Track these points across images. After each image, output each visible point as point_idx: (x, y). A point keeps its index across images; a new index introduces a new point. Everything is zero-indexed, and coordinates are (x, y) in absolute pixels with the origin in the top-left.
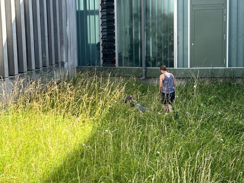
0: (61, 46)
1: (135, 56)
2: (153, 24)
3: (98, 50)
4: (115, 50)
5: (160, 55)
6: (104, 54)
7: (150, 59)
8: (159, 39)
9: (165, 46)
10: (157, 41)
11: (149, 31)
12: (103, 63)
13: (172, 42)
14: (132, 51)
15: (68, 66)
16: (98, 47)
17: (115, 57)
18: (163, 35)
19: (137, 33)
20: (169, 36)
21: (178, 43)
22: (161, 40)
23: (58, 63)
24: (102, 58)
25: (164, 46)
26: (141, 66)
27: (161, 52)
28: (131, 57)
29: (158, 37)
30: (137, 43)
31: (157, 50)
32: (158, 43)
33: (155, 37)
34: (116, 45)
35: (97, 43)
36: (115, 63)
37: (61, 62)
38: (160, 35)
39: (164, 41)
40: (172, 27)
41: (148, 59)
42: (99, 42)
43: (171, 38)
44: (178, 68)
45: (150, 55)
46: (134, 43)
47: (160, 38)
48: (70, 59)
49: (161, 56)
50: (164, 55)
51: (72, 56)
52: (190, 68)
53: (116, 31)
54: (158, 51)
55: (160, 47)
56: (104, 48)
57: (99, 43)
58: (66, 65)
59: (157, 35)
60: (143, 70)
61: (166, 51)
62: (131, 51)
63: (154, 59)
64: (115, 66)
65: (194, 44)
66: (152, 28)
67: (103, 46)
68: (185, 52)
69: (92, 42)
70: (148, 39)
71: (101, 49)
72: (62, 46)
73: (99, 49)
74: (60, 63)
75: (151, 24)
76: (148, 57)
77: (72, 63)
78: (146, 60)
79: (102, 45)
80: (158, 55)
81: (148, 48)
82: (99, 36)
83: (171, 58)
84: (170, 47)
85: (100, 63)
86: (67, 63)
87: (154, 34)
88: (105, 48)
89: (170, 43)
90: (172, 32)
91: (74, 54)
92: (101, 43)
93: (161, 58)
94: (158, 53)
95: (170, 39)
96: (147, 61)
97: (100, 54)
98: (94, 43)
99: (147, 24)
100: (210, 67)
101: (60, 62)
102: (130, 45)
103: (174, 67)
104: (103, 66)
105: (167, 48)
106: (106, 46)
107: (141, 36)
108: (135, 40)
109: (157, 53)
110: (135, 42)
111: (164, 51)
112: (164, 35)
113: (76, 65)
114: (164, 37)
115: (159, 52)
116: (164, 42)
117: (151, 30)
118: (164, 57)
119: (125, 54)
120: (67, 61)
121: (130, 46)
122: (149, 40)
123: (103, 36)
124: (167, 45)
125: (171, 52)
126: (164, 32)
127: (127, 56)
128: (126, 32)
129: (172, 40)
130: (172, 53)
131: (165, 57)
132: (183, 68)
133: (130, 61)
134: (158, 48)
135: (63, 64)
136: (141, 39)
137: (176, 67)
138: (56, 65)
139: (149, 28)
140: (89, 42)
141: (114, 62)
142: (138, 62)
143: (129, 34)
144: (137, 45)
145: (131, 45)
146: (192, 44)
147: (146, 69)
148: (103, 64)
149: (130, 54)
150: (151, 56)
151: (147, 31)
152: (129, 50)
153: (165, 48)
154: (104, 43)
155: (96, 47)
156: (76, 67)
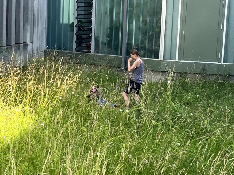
1: (114, 42)
2: (138, 5)
3: (71, 31)
4: (91, 33)
5: (144, 43)
6: (79, 37)
7: (131, 47)
9: (151, 33)
10: (141, 25)
11: (133, 13)
12: (77, 47)
13: (159, 29)
14: (112, 35)
15: (33, 48)
16: (72, 28)
17: (91, 41)
18: (148, 19)
19: (118, 14)
20: (155, 21)
21: (166, 29)
22: (145, 25)
24: (75, 42)
25: (149, 33)
26: (121, 55)
27: (146, 39)
28: (109, 43)
29: (143, 21)
30: (118, 26)
31: (140, 37)
32: (142, 28)
33: (139, 20)
34: (93, 26)
35: (71, 22)
36: (91, 49)
37: (23, 42)
38: (145, 19)
39: (149, 27)
40: (159, 10)
41: (129, 46)
42: (73, 21)
43: (158, 23)
46: (114, 26)
47: (145, 22)
48: (36, 40)
49: (145, 44)
50: (149, 43)
51: (39, 37)
52: (178, 60)
53: (94, 10)
54: (142, 37)
55: (144, 33)
56: (79, 29)
57: (73, 23)
59: (141, 19)
60: (122, 60)
61: (151, 39)
62: (110, 36)
63: (136, 47)
64: (90, 52)
66: (136, 10)
67: (78, 27)
69: (64, 22)
70: (131, 23)
71: (75, 31)
73: (73, 31)
74: (22, 44)
75: (135, 4)
76: (129, 44)
77: (39, 45)
78: (127, 47)
79: (76, 26)
80: (142, 43)
81: (130, 34)
82: (74, 15)
83: (157, 48)
84: (156, 34)
87: (139, 17)
89: (157, 29)
90: (159, 16)
91: (41, 35)
92: (75, 24)
93: (145, 46)
94: (142, 40)
96: (128, 49)
97: (73, 37)
98: (67, 22)
99: (130, 5)
102: (109, 28)
103: (159, 58)
104: (76, 51)
105: (152, 35)
106: (81, 27)
107: (124, 19)
108: (115, 22)
109: (140, 40)
111: (149, 38)
112: (150, 18)
113: (44, 47)
114: (149, 21)
115: (143, 39)
117: (135, 12)
118: (148, 46)
119: (103, 39)
120: (32, 42)
121: (108, 30)
122: (132, 23)
123: (78, 16)
124: (153, 32)
125: (157, 40)
126: (150, 16)
127: (105, 41)
128: (106, 12)
129: (159, 25)
131: (150, 45)
133: (108, 48)
134: (142, 34)
136: (122, 22)
139: (133, 9)
140: (61, 22)
141: (89, 47)
142: (117, 50)
143: (109, 15)
145: (111, 28)
146: (182, 32)
147: (126, 58)
148: (75, 49)
149: (108, 39)
150: (133, 42)
151: (130, 13)
152: (108, 34)
153: (150, 34)
154: (80, 24)
155: (69, 28)
156: (44, 50)
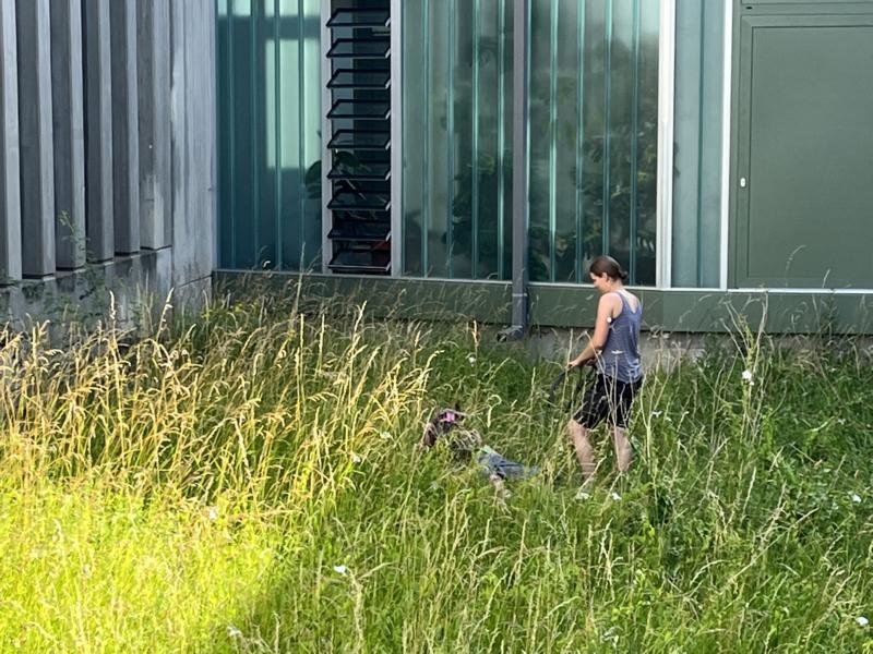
0: (145, 179)
1: (480, 228)
2: (567, 87)
3: (311, 197)
4: (389, 200)
5: (595, 227)
6: (341, 216)
7: (546, 245)
8: (591, 153)
9: (618, 188)
10: (579, 162)
11: (548, 116)
12: (335, 256)
13: (649, 171)
14: (469, 205)
15: (173, 268)
16: (315, 184)
17: (389, 229)
18: (607, 136)
19: (489, 123)
20: (633, 143)
21: (676, 173)
22: (597, 160)
23: (128, 254)
24: (329, 236)
25: (612, 188)
26: (508, 276)
27: (600, 213)
28: (461, 233)
29: (587, 147)
30: (492, 169)
31: (579, 208)
32: (584, 173)
33: (572, 144)
34: (396, 175)
35: (307, 164)
36: (389, 260)
37: (142, 248)
38: (595, 137)
39: (613, 165)
40: (648, 101)
41: (538, 243)
42: (316, 160)
43: (646, 152)
44: (672, 286)
45: (548, 224)
46: (476, 170)
47: (594, 149)
48: (184, 235)
49: (600, 231)
50: (612, 228)
51: (191, 222)
52: (728, 287)
53: (396, 114)
54: (586, 207)
55: (594, 192)
56: (341, 189)
57: (318, 165)
58: (162, 264)
59: (580, 138)
60: (514, 295)
61: (619, 210)
62: (461, 207)
63: (565, 247)
64: (389, 273)
65: (748, 183)
66: (560, 104)
67: (336, 180)
68: (708, 218)
69: (283, 164)
70: (539, 155)
71: (327, 195)
72: (148, 177)
73: (319, 195)
74: (136, 253)
75: (554, 85)
76: (537, 236)
77: (192, 256)
78: (530, 249)
79: (329, 176)
80: (586, 229)
81: (538, 197)
82: (320, 134)
83: (645, 244)
84: (640, 191)
85: (320, 260)
86: (167, 252)
87: (570, 132)
88: (346, 189)
89: (641, 174)
90: (648, 125)
91: (200, 216)
92: (326, 168)
93: (599, 241)
94: (586, 218)
95: (640, 156)
96: (535, 253)
97: (319, 216)
98: (296, 164)
99: (537, 87)
100: (820, 287)
101: (138, 249)
102: (456, 178)
103: (654, 284)
104: (334, 272)
105: (625, 196)
106: (348, 180)
107: (512, 141)
108: (479, 154)
109: (578, 218)
110: (481, 164)
111: (612, 210)
112: (613, 135)
113: (210, 262)
114: (612, 147)
115: (589, 213)
116: (614, 170)
117: (554, 115)
118: (611, 238)
119: (436, 219)
120: (170, 245)
121: (456, 184)
122: (546, 156)
123: (334, 137)
124: (626, 184)
125: (643, 216)
126: (614, 125)
127: (444, 227)
128: (444, 120)
129: (650, 160)
130: (646, 219)
131: (617, 236)
132: (698, 286)
133: (456, 252)
134: (587, 193)
135: (149, 258)
136: (509, 154)
137: (663, 282)
138: (117, 265)
139: (547, 102)
140: (271, 161)
141: (384, 254)
142: (491, 259)
143: (456, 130)
144: (489, 182)
145: (464, 180)
146: (739, 182)
147: (527, 289)
148: (331, 263)
149: (456, 219)
150: (554, 229)
151: (537, 116)
152: (455, 202)
153: (615, 195)
154: (340, 167)
155: (303, 186)
156: (209, 273)
